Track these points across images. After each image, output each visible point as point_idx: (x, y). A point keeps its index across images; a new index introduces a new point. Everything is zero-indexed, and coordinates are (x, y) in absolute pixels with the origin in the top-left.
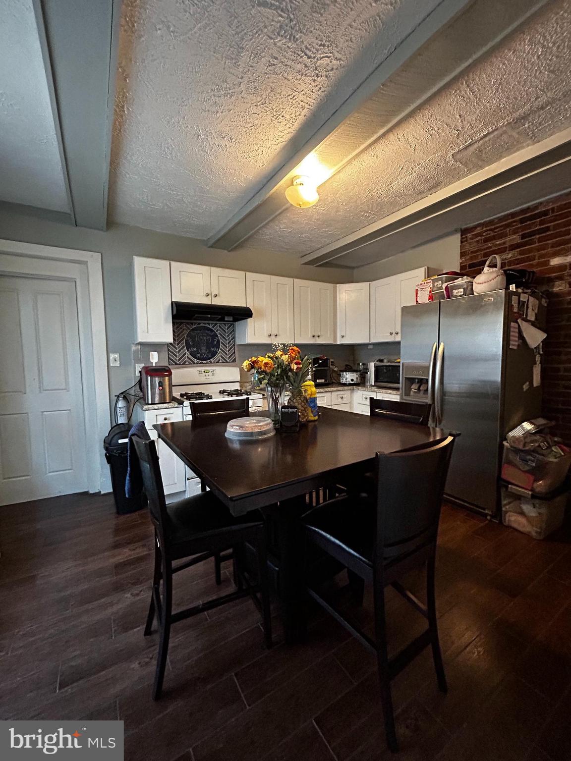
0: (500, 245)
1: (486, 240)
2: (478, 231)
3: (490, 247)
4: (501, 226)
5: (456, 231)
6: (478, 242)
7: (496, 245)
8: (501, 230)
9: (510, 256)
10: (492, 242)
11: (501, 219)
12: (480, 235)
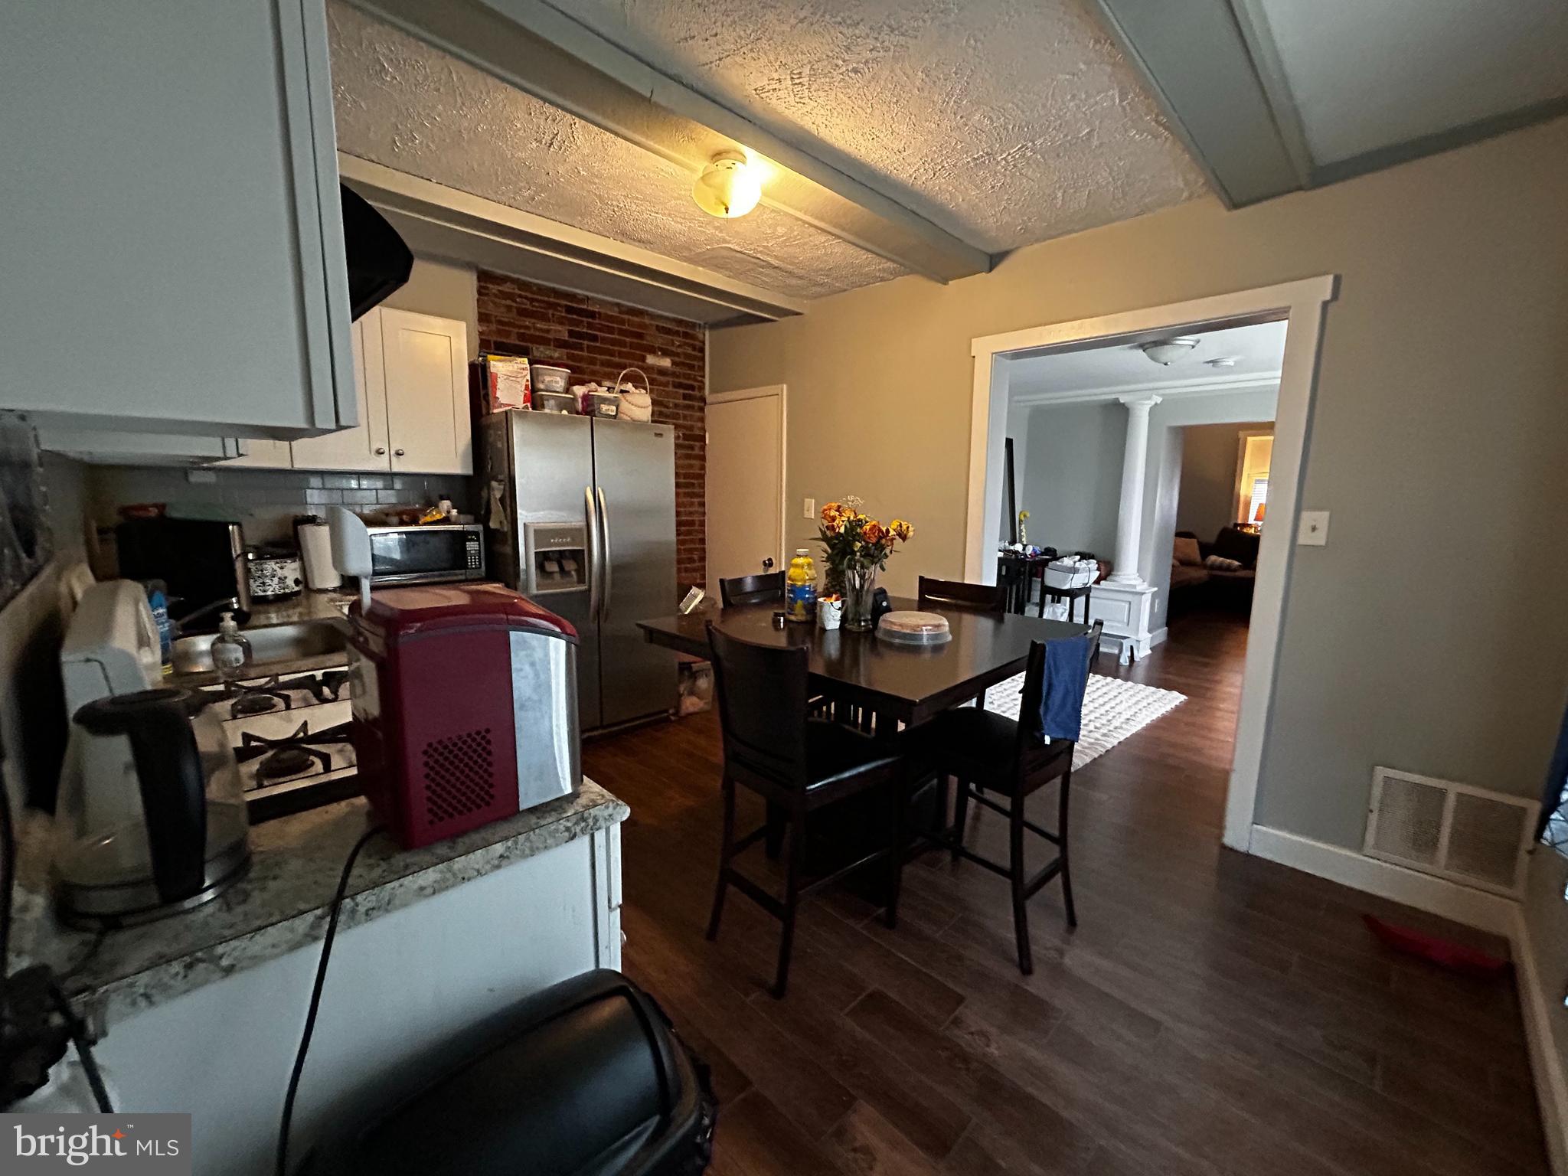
0: (541, 330)
1: (523, 313)
2: (507, 288)
3: (527, 328)
4: (544, 302)
5: (468, 266)
6: (509, 308)
7: (536, 329)
8: (541, 308)
9: (556, 355)
10: (533, 321)
11: (541, 290)
12: (510, 296)
